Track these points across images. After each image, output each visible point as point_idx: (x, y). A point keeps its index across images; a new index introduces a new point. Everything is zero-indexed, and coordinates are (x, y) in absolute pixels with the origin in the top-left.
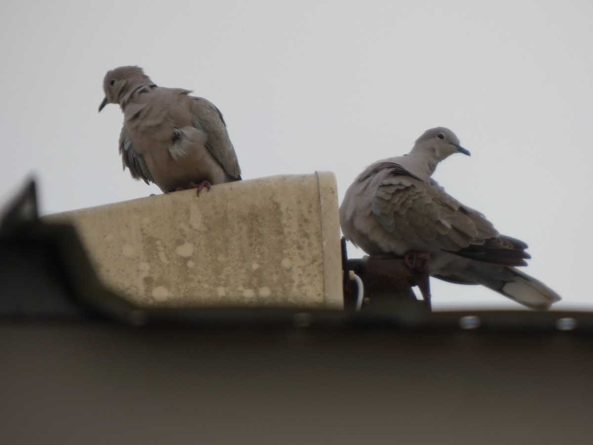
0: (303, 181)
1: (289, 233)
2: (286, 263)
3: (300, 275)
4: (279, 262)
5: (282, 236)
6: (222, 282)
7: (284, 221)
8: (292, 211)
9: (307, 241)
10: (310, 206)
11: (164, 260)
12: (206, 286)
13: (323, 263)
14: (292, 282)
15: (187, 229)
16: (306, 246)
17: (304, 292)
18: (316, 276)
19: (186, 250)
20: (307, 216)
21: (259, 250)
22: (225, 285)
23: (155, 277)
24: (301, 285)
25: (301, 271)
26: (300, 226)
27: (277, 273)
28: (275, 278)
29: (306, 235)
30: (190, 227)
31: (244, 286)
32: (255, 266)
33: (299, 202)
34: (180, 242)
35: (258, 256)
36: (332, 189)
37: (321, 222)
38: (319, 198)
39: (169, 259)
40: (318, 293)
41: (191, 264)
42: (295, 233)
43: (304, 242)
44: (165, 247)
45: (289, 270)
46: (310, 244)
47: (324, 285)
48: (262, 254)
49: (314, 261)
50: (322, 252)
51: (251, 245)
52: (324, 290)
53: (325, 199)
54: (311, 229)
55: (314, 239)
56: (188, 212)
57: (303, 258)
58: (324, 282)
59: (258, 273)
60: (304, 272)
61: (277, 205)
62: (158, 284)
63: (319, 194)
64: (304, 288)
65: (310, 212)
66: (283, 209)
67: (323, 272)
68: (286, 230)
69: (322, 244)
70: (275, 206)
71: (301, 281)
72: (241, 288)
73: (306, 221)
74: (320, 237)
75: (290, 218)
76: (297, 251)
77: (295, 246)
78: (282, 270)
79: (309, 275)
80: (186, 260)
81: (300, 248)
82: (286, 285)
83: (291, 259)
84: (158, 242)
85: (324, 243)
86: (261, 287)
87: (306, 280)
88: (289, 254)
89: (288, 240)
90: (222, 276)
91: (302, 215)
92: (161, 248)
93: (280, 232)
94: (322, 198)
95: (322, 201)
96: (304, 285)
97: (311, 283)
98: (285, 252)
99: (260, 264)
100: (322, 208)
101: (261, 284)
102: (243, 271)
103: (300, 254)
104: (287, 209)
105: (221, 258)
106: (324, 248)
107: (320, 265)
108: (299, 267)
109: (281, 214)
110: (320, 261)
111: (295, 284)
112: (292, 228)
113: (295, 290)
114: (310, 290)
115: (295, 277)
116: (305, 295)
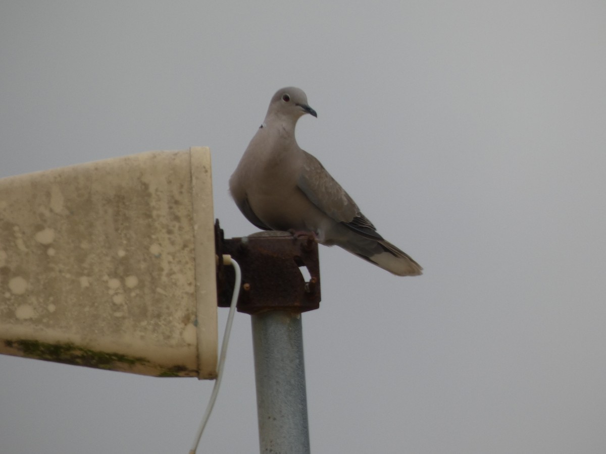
0: (174, 159)
1: (158, 216)
2: (155, 249)
3: (170, 263)
4: (147, 248)
5: (150, 220)
6: (86, 272)
7: (153, 203)
8: (162, 192)
9: (177, 225)
10: (182, 186)
11: (22, 247)
12: (68, 276)
13: (194, 249)
14: (161, 270)
15: (47, 214)
16: (176, 230)
17: (174, 281)
18: (187, 263)
19: (46, 236)
20: (178, 197)
21: (126, 235)
22: (89, 275)
23: (13, 266)
24: (171, 273)
25: (170, 258)
26: (171, 208)
27: (145, 260)
28: (143, 266)
29: (177, 218)
30: (51, 210)
31: (109, 275)
32: (122, 253)
33: (170, 182)
34: (39, 228)
35: (125, 242)
36: (204, 167)
37: (192, 204)
38: (191, 177)
39: (27, 247)
40: (189, 282)
41: (51, 252)
42: (164, 216)
43: (174, 226)
44: (24, 233)
45: (159, 257)
46: (181, 228)
47: (195, 274)
48: (129, 240)
49: (185, 246)
50: (194, 236)
51: (117, 230)
52: (195, 279)
53: (197, 178)
54: (181, 212)
55: (185, 223)
56: (48, 194)
57: (173, 243)
58: (195, 270)
59: (124, 261)
60: (174, 259)
61: (146, 186)
62: (16, 275)
63: (191, 173)
64: (174, 277)
65: (181, 193)
66: (152, 189)
67: (194, 259)
68: (154, 213)
69: (193, 228)
70: (143, 187)
71: (171, 269)
72: (106, 278)
73: (177, 202)
74: (191, 219)
75: (159, 200)
76: (167, 236)
77: (164, 231)
78: (151, 257)
79: (180, 262)
80: (46, 247)
81: (170, 232)
82: (155, 274)
83: (160, 244)
84: (16, 228)
85: (196, 227)
86: (128, 276)
87: (176, 268)
88: (157, 239)
89: (157, 224)
90: (86, 265)
91: (173, 197)
92: (19, 235)
93: (148, 216)
94: (194, 178)
95: (194, 181)
96: (174, 273)
97: (181, 271)
98: (154, 237)
99: (127, 251)
100: (194, 189)
101: (127, 272)
102: (109, 259)
103: (169, 239)
104: (157, 190)
105: (85, 245)
106: (196, 232)
107: (191, 251)
108: (169, 254)
109: (149, 195)
110: (192, 246)
111: (165, 273)
112: (161, 210)
113: (164, 279)
114: (181, 279)
115: (165, 265)
116: (175, 284)
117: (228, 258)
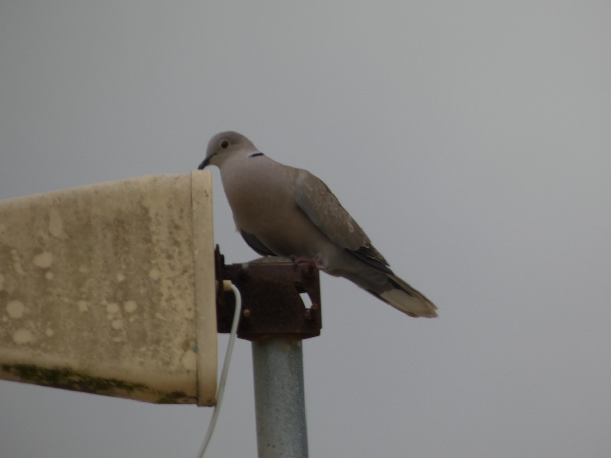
0: (175, 183)
1: (158, 241)
2: (154, 274)
3: (169, 288)
4: (146, 273)
5: (150, 245)
6: (84, 296)
7: (153, 228)
8: (162, 216)
9: (177, 250)
10: (182, 211)
11: (20, 270)
12: (66, 300)
13: (194, 275)
14: (161, 295)
15: (46, 237)
16: (176, 255)
17: (173, 306)
18: (186, 288)
19: (44, 260)
20: (178, 222)
21: (125, 259)
22: (87, 299)
23: (10, 290)
24: (170, 299)
25: (170, 283)
26: (171, 233)
27: (144, 285)
28: (142, 290)
29: (177, 243)
30: (50, 234)
31: (108, 299)
32: (121, 278)
33: (170, 207)
34: (38, 252)
35: (124, 267)
36: (205, 192)
37: (193, 229)
38: (192, 202)
39: (26, 270)
40: (188, 308)
41: (49, 276)
42: (164, 241)
43: (174, 251)
44: (22, 257)
45: (158, 282)
46: (180, 253)
47: (195, 300)
48: (128, 264)
49: (185, 271)
50: (194, 262)
51: (116, 254)
52: (195, 304)
53: (198, 203)
54: (181, 237)
55: (185, 247)
56: (47, 218)
57: (172, 268)
58: (195, 295)
59: (123, 286)
60: (173, 283)
61: (146, 210)
62: (13, 298)
63: (192, 197)
64: (173, 302)
65: (181, 217)
66: (152, 214)
67: (194, 284)
68: (154, 238)
69: (193, 253)
70: (143, 211)
71: (171, 295)
72: (104, 302)
73: (177, 227)
74: (191, 244)
75: (159, 224)
76: (166, 261)
77: (164, 256)
78: (150, 282)
79: (179, 287)
80: (44, 271)
81: (169, 257)
82: (154, 299)
83: (160, 269)
84: (14, 252)
85: (196, 252)
86: (126, 300)
87: (175, 293)
88: (157, 264)
89: (156, 249)
90: (84, 289)
91: (172, 221)
92: (17, 258)
93: (148, 240)
94: (194, 203)
95: (195, 206)
96: (173, 298)
97: (181, 296)
98: (153, 262)
99: (126, 275)
100: (194, 214)
101: (126, 297)
102: (107, 283)
103: (169, 264)
104: (157, 214)
105: (83, 269)
106: (196, 257)
107: (190, 277)
108: (169, 279)
109: (149, 219)
110: (191, 271)
111: (164, 298)
112: (161, 235)
113: (164, 304)
114: (180, 304)
115: (164, 290)
116: (175, 309)
117: (228, 283)
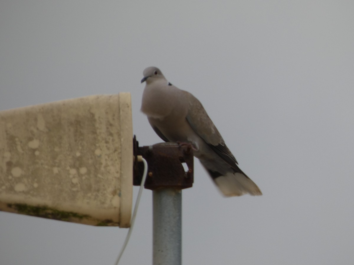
0: (109, 99)
1: (100, 133)
2: (98, 152)
3: (106, 160)
4: (93, 151)
5: (95, 135)
6: (57, 164)
7: (97, 125)
8: (102, 118)
9: (111, 138)
10: (114, 115)
11: (20, 150)
12: (46, 167)
13: (121, 152)
14: (101, 164)
15: (35, 131)
16: (110, 141)
17: (108, 170)
18: (116, 160)
19: (34, 144)
20: (112, 122)
21: (81, 144)
22: (58, 166)
23: (14, 161)
24: (106, 166)
25: (107, 157)
26: (107, 128)
27: (92, 158)
28: (90, 161)
29: (111, 134)
30: (38, 129)
31: (70, 166)
32: (78, 154)
33: (107, 113)
34: (30, 139)
35: (80, 148)
37: (120, 126)
38: (119, 110)
39: (23, 150)
40: (117, 171)
41: (37, 153)
42: (104, 133)
43: (109, 139)
44: (21, 142)
45: (100, 156)
46: (113, 140)
47: (121, 167)
48: (83, 146)
49: (115, 151)
50: (121, 145)
51: (76, 141)
52: (121, 169)
53: (123, 111)
54: (114, 130)
55: (116, 137)
56: (36, 120)
57: (108, 149)
58: (121, 164)
59: (80, 159)
60: (109, 157)
61: (93, 115)
62: (16, 166)
63: (119, 107)
64: (108, 168)
65: (114, 119)
66: (96, 117)
67: (121, 158)
68: (98, 131)
69: (120, 140)
70: (91, 115)
71: (107, 164)
72: (68, 168)
73: (111, 125)
74: (119, 135)
75: (101, 123)
76: (105, 145)
77: (104, 141)
78: (95, 157)
79: (112, 160)
80: (34, 150)
81: (107, 142)
82: (97, 166)
83: (101, 150)
84: (17, 139)
85: (122, 140)
86: (81, 167)
87: (109, 163)
88: (100, 147)
89: (99, 138)
90: (57, 161)
91: (109, 121)
92: (18, 143)
93: (94, 133)
94: (121, 111)
95: (121, 113)
96: (108, 166)
97: (113, 165)
98: (97, 145)
99: (81, 153)
100: (121, 117)
101: (81, 165)
102: (70, 157)
104: (99, 117)
105: (57, 149)
106: (122, 142)
107: (119, 154)
108: (106, 155)
109: (95, 120)
110: (119, 151)
111: (103, 166)
112: (102, 129)
113: (103, 169)
114: (112, 169)
115: (103, 161)
116: (109, 172)
117: (140, 157)
